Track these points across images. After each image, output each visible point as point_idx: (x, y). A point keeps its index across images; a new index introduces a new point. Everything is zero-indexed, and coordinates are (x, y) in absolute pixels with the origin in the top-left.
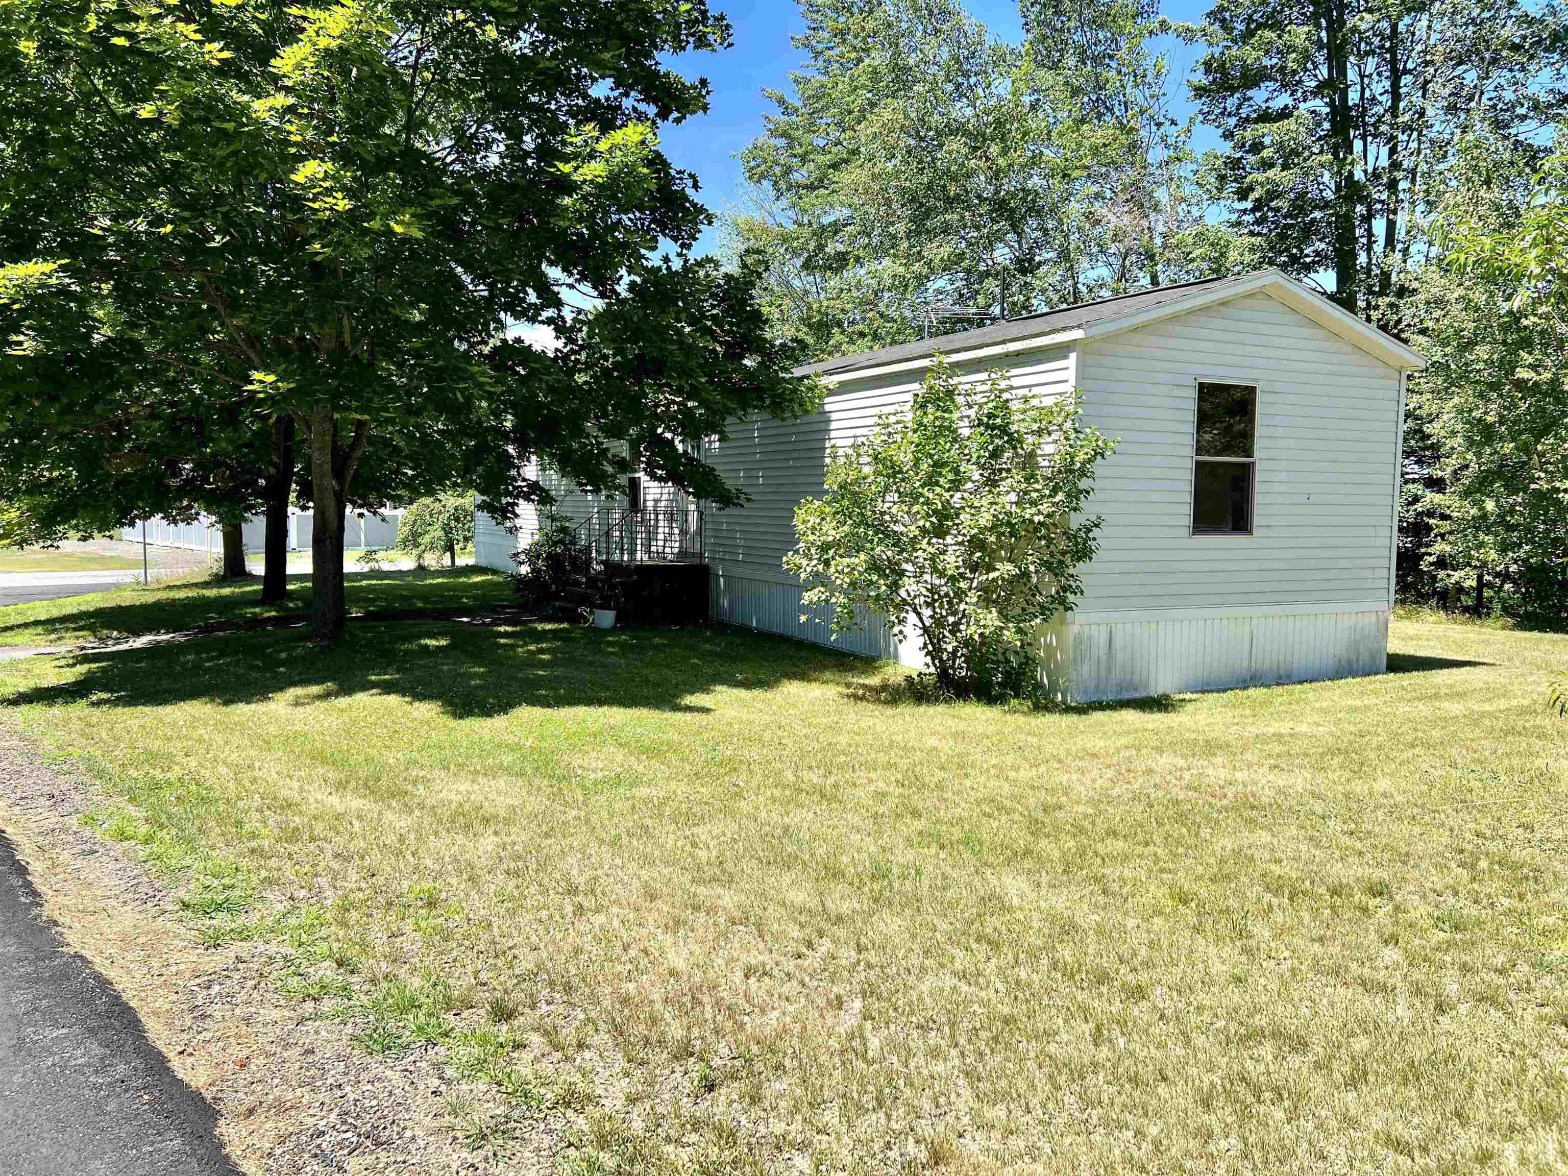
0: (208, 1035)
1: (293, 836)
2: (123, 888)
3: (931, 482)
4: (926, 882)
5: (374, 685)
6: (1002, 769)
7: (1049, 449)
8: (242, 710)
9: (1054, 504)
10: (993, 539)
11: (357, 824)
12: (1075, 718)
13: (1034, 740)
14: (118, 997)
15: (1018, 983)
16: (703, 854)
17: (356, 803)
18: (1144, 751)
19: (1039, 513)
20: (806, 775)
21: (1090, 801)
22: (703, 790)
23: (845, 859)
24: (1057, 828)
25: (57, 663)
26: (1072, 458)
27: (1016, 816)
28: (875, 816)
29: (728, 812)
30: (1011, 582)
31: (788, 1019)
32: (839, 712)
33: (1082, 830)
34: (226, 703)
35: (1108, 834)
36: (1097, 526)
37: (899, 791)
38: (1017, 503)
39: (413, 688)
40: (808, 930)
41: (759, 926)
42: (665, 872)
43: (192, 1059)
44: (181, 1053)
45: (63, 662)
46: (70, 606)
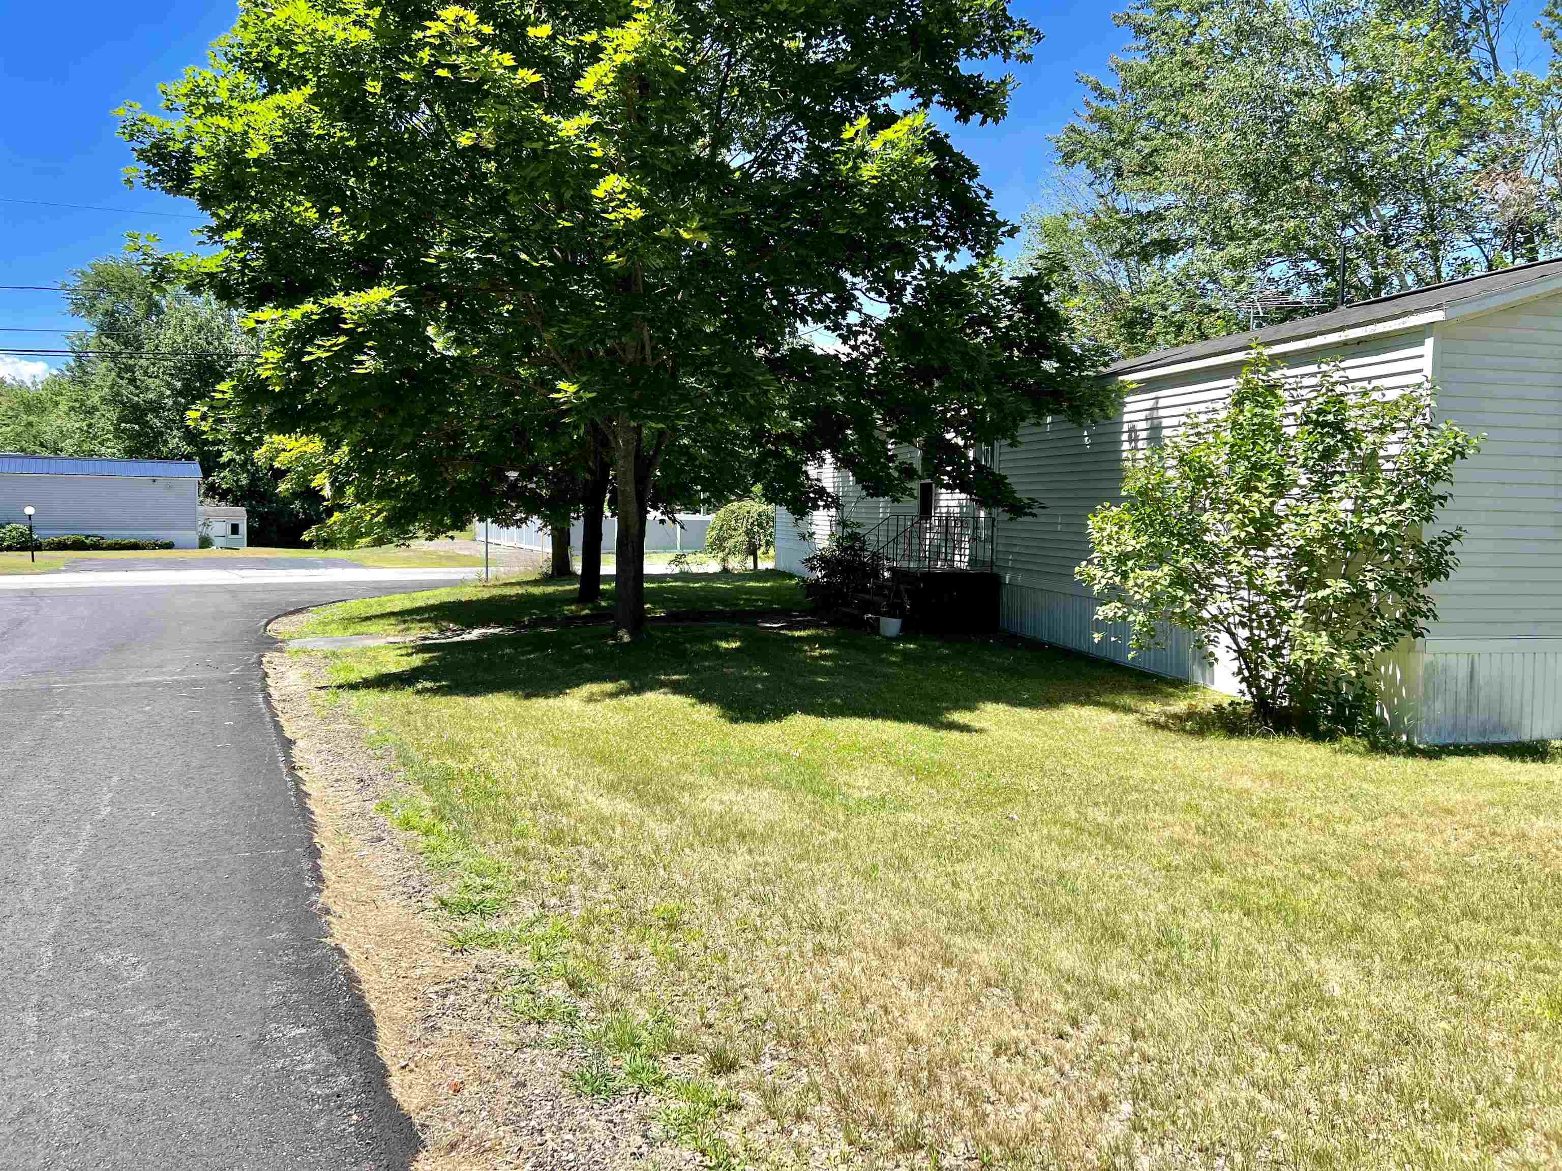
0: (432, 1050)
1: (557, 839)
2: (396, 879)
3: (1247, 488)
4: (1224, 958)
5: (662, 685)
6: (1328, 821)
7: (1394, 450)
8: (540, 704)
9: (1399, 512)
10: (1323, 551)
11: (619, 829)
12: (1424, 763)
13: (1371, 788)
14: (361, 998)
15: (1336, 1104)
16: (963, 895)
17: (623, 806)
18: (1515, 811)
19: (1381, 522)
20: (1091, 812)
21: (1441, 870)
22: (973, 821)
23: (1127, 919)
24: (1396, 900)
25: (399, 652)
26: (1423, 459)
27: (1344, 882)
28: (1168, 867)
29: (997, 848)
30: (1346, 602)
31: (1039, 1116)
32: (1136, 741)
33: (1430, 907)
34: (528, 696)
35: (1464, 915)
36: (1457, 537)
37: (1197, 839)
38: (1353, 512)
39: (698, 689)
40: (1073, 1004)
41: (1017, 992)
42: (921, 912)
43: (412, 1075)
44: (403, 1068)
45: (404, 652)
46: (421, 599)
